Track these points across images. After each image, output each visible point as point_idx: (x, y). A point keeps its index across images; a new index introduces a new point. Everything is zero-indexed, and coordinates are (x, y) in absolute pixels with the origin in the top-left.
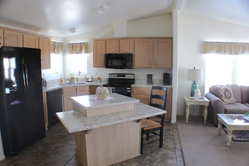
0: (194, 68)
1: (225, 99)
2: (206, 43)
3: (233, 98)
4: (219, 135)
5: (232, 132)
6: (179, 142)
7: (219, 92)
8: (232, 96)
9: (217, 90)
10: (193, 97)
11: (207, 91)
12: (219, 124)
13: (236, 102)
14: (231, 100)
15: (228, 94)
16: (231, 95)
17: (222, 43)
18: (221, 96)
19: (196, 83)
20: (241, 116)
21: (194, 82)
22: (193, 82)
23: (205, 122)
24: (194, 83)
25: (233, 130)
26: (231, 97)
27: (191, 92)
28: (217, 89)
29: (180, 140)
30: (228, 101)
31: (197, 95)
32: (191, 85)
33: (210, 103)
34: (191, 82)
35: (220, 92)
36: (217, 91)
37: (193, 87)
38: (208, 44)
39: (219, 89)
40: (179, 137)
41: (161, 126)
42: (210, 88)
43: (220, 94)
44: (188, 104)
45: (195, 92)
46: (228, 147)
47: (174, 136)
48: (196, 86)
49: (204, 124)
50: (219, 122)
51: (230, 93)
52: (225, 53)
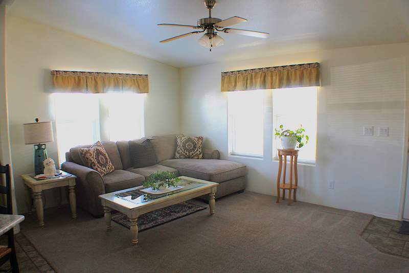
0: (37, 120)
1: (99, 167)
2: (55, 73)
3: (111, 163)
4: (109, 230)
5: (137, 220)
6: (50, 268)
7: (87, 158)
8: (109, 160)
9: (83, 155)
10: (41, 175)
11: (62, 160)
12: (105, 211)
13: (115, 169)
14: (108, 168)
15: (102, 158)
16: (106, 159)
17: (81, 74)
18: (91, 164)
19: (43, 147)
20: (138, 190)
21: (39, 146)
22: (37, 147)
23: (75, 216)
24: (38, 149)
25: (138, 216)
26: (107, 162)
27: (36, 166)
28: (84, 153)
29: (48, 263)
30: (104, 170)
31: (50, 171)
32: (34, 153)
33: (78, 180)
34: (32, 149)
35: (91, 158)
36: (84, 157)
37: (39, 156)
38: (58, 75)
39: (87, 152)
40: (43, 257)
41: (10, 249)
42: (67, 154)
43: (90, 160)
44: (38, 189)
45: (45, 164)
46: (136, 246)
47: (33, 260)
48: (43, 153)
49: (73, 218)
50: (105, 208)
51: (105, 157)
52: (87, 90)
